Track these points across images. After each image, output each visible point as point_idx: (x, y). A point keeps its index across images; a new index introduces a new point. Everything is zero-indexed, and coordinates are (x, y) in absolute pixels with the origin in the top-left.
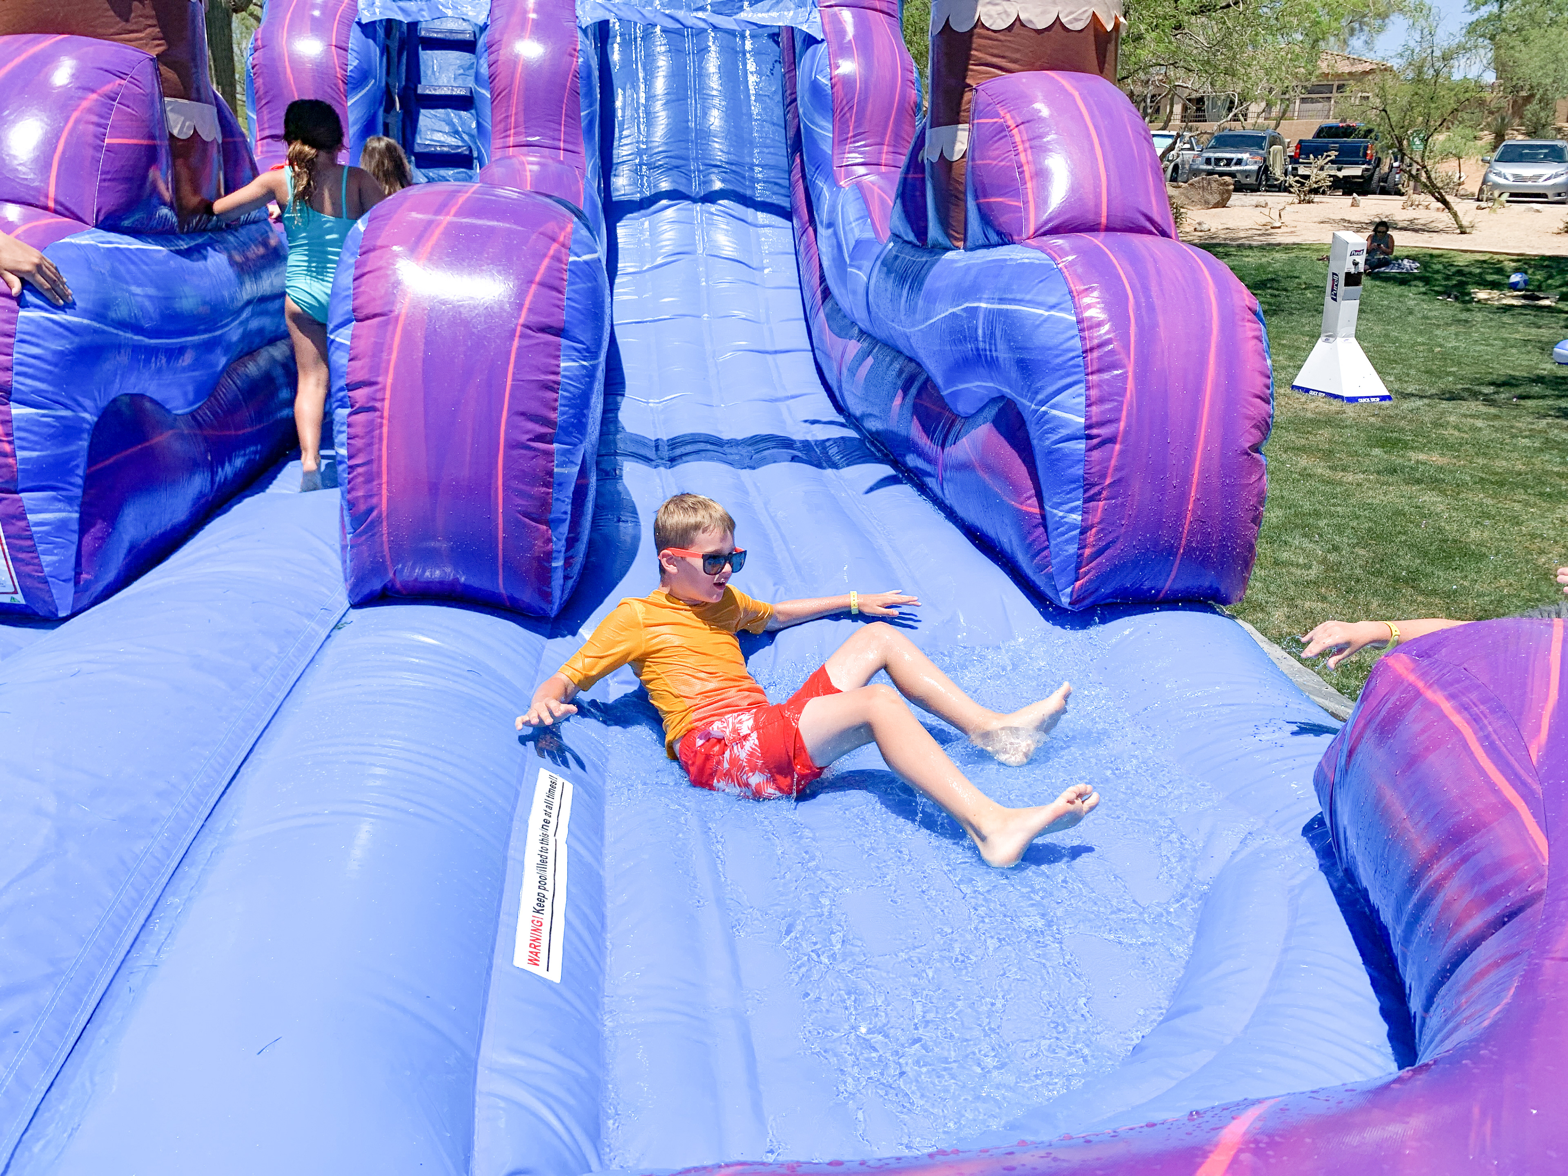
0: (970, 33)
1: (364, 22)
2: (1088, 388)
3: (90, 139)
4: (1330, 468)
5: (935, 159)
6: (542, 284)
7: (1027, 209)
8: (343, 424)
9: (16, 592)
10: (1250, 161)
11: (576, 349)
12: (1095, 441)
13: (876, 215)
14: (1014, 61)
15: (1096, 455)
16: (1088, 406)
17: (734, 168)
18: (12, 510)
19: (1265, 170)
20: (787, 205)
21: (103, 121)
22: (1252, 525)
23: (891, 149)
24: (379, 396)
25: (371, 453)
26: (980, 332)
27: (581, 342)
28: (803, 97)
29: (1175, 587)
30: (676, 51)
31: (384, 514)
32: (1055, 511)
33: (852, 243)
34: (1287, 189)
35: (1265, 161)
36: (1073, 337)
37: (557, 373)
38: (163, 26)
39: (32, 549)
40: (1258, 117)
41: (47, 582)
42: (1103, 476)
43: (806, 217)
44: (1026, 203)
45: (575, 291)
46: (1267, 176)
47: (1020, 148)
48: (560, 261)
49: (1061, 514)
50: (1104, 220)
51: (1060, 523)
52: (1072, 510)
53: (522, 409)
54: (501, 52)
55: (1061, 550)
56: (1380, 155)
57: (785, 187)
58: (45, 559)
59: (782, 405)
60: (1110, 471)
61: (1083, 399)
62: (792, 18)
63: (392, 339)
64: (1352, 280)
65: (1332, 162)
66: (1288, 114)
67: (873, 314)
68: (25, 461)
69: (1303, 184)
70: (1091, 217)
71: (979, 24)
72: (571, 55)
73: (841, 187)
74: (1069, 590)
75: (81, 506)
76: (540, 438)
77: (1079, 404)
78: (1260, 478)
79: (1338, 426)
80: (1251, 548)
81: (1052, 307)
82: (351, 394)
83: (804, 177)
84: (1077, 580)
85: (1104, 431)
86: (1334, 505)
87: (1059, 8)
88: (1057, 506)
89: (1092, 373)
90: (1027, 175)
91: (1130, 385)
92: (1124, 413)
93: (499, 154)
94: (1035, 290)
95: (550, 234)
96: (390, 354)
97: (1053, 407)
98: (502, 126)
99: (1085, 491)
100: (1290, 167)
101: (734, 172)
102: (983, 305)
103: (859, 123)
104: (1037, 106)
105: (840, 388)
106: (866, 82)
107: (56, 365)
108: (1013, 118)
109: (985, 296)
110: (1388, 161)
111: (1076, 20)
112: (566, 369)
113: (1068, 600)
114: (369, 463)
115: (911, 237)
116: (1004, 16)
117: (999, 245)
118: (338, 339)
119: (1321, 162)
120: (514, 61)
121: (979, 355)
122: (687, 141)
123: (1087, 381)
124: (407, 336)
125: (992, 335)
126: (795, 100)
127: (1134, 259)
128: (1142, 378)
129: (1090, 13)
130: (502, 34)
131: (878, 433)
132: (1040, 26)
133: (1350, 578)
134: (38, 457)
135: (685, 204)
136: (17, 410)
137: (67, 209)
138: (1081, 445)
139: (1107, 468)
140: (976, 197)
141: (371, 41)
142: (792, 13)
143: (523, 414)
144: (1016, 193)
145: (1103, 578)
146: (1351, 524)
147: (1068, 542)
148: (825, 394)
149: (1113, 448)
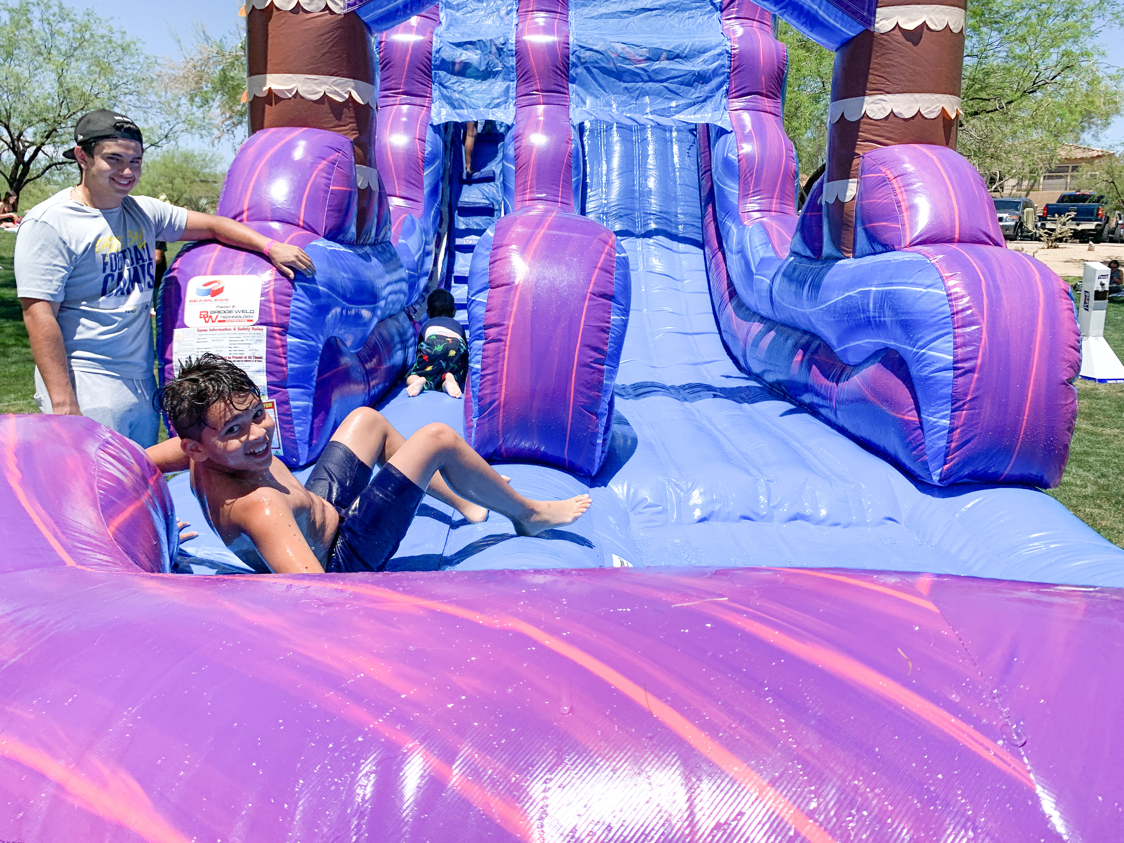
0: (858, 122)
1: (435, 124)
2: (955, 337)
3: (323, 187)
4: (1092, 424)
5: (831, 201)
6: (602, 269)
7: (904, 229)
8: (479, 349)
9: (279, 448)
10: (1009, 219)
11: (619, 309)
12: (960, 371)
13: (776, 242)
14: (889, 139)
15: (961, 380)
16: (955, 348)
17: (665, 216)
18: (283, 398)
19: (1020, 225)
20: (701, 239)
21: (329, 177)
22: (1067, 432)
23: (779, 201)
24: (504, 332)
25: (497, 367)
26: (871, 306)
27: (622, 305)
28: (717, 167)
29: (1012, 473)
30: (626, 141)
31: (502, 405)
32: (931, 418)
33: (758, 260)
34: (1038, 239)
35: (1020, 218)
36: (944, 305)
37: (609, 323)
38: (358, 122)
39: (290, 422)
40: (1012, 190)
41: (296, 443)
42: (966, 395)
43: (716, 245)
44: (903, 225)
45: (619, 274)
46: (1022, 229)
47: (898, 191)
48: (611, 256)
49: (935, 420)
50: (957, 236)
51: (933, 426)
52: (943, 417)
53: (588, 342)
54: (523, 141)
55: (934, 444)
56: (1108, 215)
57: (698, 227)
58: (297, 429)
59: (702, 368)
60: (971, 391)
61: (952, 344)
62: (710, 118)
63: (514, 299)
64: (1099, 296)
65: (1073, 219)
66: (1036, 187)
67: (776, 304)
68: (292, 369)
69: (1050, 235)
70: (949, 234)
71: (865, 115)
72: (568, 143)
73: (745, 225)
74: (939, 471)
75: (314, 399)
76: (597, 361)
77: (949, 347)
78: (1073, 402)
79: (1094, 398)
80: (1066, 447)
81: (928, 287)
82: (486, 331)
83: (715, 219)
84: (945, 464)
85: (967, 365)
86: (1098, 448)
87: (920, 105)
88: (933, 414)
89: (958, 328)
90: (903, 208)
91: (984, 335)
92: (980, 354)
93: (519, 205)
94: (915, 277)
95: (604, 239)
96: (512, 308)
97: (930, 350)
98: (522, 187)
99: (952, 404)
100: (1039, 224)
101: (666, 218)
102: (874, 289)
103: (756, 185)
104: (906, 166)
105: (744, 356)
106: (762, 158)
107: (310, 314)
108: (891, 173)
109: (875, 283)
110: (1115, 220)
111: (931, 112)
112: (614, 320)
113: (938, 478)
114: (495, 372)
115: (809, 253)
116: (882, 111)
117: (883, 252)
118: (477, 299)
119: (1064, 219)
120: (530, 148)
121: (870, 321)
122: (633, 198)
123: (954, 333)
124: (522, 297)
125: (882, 307)
126: (710, 170)
127: (983, 258)
128: (992, 332)
129: (940, 108)
130: (524, 129)
131: (779, 383)
132: (907, 116)
133: (1117, 494)
134: (298, 368)
135: (631, 239)
136: (290, 340)
137: (310, 227)
138: (950, 374)
139: (969, 389)
140: (863, 224)
141: (438, 136)
142: (710, 115)
143: (589, 346)
144: (896, 220)
145: (965, 463)
146: (1114, 460)
147: (939, 438)
148: (731, 361)
149: (973, 377)
